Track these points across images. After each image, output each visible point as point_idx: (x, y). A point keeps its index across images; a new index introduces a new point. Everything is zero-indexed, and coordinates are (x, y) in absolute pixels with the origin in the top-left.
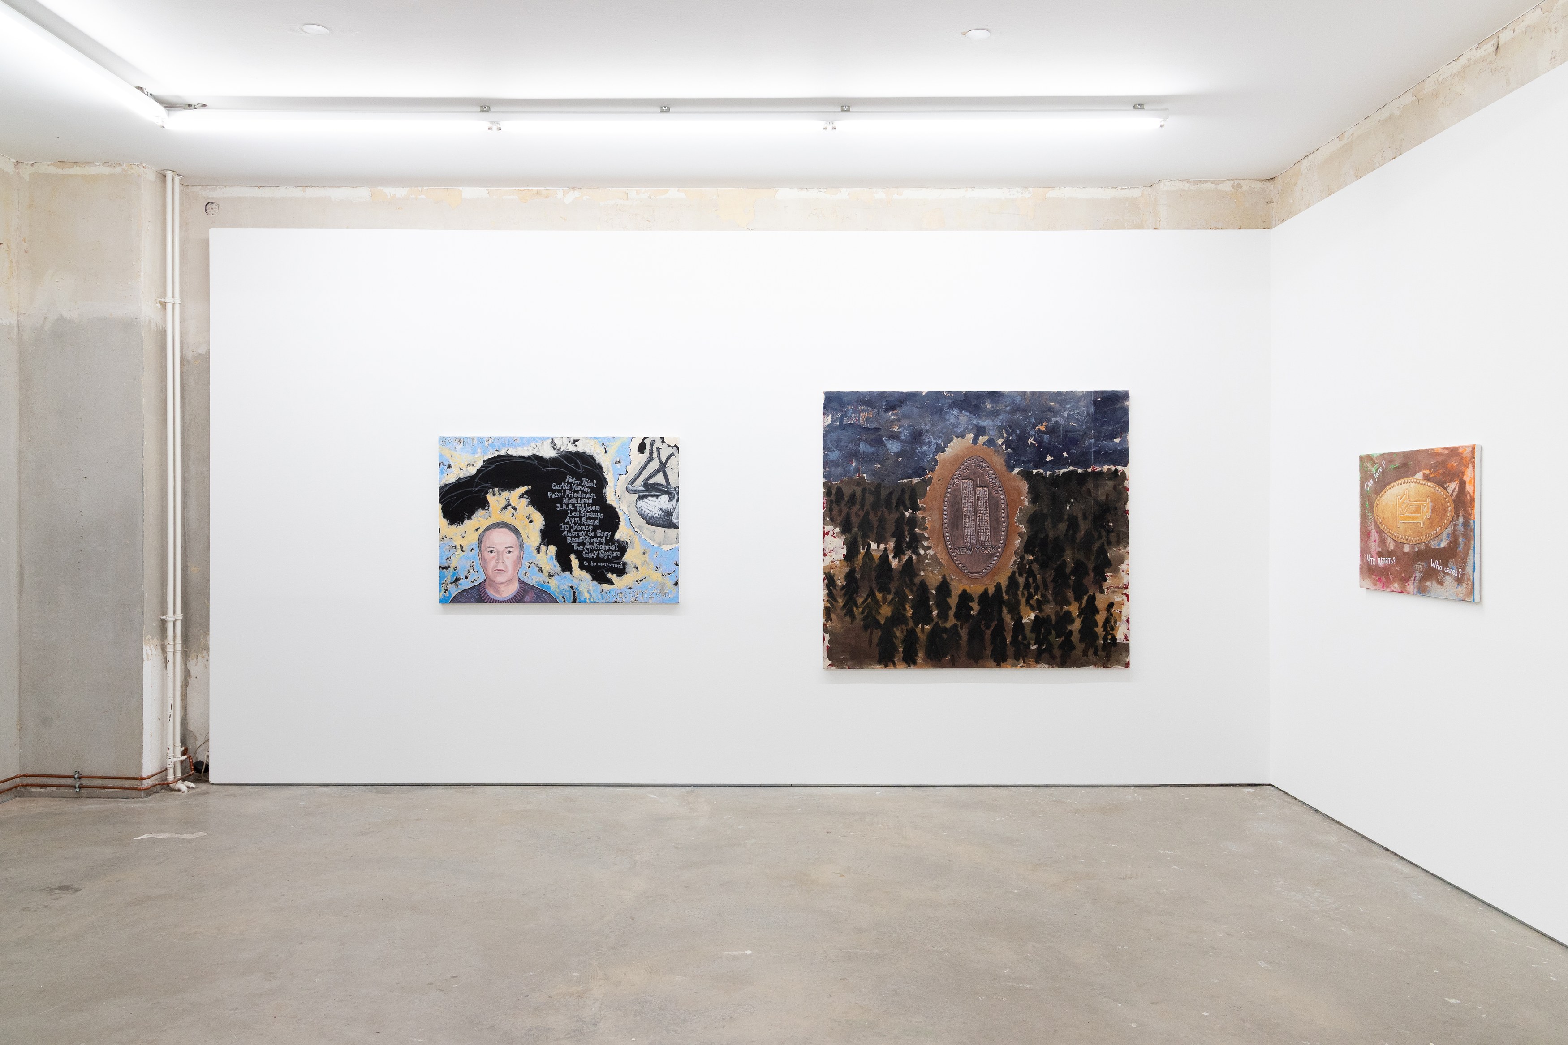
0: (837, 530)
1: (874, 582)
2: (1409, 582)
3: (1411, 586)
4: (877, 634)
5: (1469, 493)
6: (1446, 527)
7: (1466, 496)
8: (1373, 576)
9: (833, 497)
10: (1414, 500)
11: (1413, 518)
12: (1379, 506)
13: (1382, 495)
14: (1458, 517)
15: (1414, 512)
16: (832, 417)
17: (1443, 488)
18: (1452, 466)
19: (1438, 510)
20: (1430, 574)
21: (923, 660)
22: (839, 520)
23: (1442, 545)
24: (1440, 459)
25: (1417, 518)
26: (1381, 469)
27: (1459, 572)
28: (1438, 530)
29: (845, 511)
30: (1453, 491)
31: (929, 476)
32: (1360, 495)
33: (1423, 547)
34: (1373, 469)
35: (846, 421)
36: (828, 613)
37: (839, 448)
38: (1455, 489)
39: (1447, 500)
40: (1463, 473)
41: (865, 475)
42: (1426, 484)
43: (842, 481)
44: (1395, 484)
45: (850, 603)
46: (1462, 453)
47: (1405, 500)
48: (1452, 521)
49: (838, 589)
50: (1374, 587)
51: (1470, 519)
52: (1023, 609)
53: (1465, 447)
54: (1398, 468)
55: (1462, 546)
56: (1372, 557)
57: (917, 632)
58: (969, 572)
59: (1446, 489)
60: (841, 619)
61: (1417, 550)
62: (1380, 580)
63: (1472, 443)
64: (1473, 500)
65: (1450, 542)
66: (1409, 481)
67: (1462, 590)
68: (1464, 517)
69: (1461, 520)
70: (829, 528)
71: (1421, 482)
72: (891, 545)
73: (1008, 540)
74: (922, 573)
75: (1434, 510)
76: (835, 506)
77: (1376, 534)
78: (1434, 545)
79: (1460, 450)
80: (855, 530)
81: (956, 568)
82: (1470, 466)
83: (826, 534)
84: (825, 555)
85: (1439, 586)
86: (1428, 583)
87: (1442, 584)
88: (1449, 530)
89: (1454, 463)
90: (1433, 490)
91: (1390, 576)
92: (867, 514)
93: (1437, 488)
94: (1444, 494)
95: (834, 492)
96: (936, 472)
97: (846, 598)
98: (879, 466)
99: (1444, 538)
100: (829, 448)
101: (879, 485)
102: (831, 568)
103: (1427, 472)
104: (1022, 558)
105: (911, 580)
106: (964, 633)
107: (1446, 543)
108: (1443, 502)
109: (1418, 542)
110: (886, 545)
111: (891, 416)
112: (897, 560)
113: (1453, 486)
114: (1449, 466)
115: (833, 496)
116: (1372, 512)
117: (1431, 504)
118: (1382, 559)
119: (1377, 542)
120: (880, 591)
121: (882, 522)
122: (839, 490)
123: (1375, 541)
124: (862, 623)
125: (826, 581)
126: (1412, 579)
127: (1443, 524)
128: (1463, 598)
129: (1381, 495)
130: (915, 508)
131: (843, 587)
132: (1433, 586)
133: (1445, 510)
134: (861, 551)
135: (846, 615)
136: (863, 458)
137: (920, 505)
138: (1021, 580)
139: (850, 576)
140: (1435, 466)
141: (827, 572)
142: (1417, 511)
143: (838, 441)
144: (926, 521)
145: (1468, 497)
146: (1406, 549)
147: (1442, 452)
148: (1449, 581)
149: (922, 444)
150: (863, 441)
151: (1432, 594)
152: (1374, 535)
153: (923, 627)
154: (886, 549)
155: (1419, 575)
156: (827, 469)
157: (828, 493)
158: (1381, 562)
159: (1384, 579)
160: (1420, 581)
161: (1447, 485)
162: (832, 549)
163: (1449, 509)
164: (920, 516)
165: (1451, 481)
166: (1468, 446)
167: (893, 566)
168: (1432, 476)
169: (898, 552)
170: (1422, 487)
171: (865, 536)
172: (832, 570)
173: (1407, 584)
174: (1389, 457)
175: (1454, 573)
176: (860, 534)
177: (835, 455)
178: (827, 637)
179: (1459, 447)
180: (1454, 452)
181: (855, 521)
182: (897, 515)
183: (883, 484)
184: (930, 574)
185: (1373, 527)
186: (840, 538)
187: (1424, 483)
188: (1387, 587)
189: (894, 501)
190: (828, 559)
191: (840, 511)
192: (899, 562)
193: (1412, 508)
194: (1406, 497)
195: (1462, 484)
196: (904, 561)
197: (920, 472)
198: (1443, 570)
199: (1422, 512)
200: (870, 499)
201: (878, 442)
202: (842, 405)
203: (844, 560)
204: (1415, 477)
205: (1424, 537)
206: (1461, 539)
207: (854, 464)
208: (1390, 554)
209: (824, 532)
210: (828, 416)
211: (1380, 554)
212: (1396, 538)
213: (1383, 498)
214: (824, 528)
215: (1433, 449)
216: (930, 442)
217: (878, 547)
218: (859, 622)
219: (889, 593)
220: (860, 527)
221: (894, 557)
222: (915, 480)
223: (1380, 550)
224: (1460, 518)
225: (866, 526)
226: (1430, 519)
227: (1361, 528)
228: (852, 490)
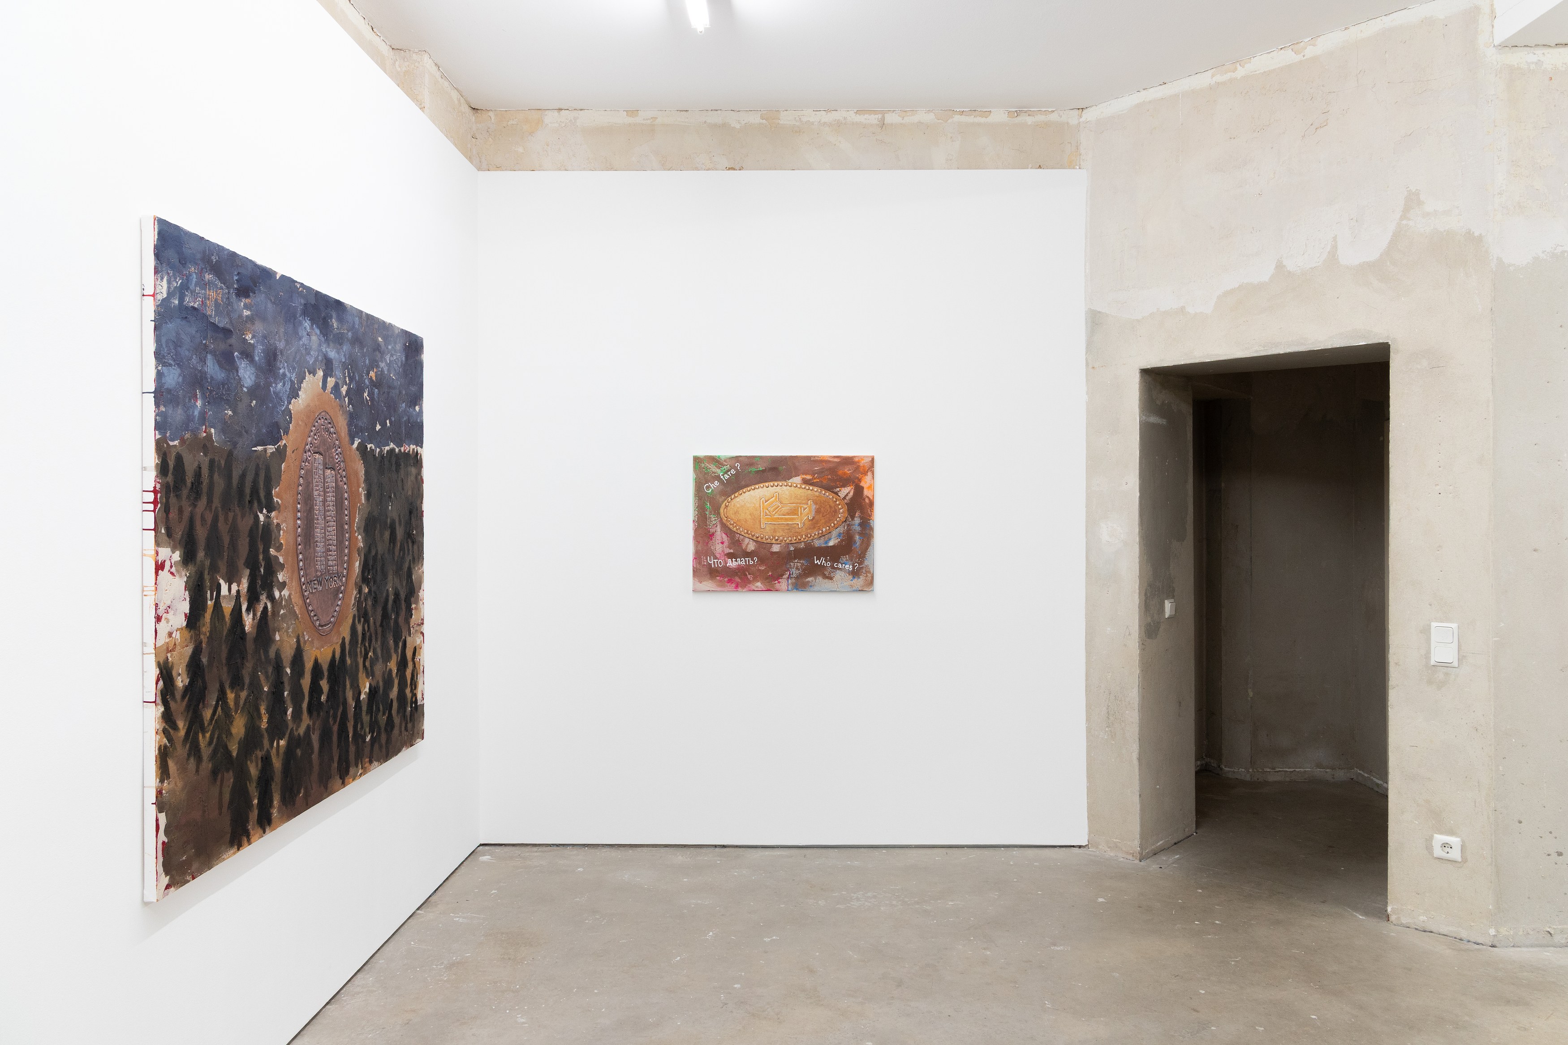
0: (177, 556)
1: (225, 669)
2: (780, 580)
3: (783, 583)
4: (229, 778)
5: (868, 497)
6: (836, 526)
7: (864, 499)
8: (718, 578)
9: (170, 478)
10: (788, 502)
11: (786, 520)
12: (729, 508)
13: (735, 497)
14: (853, 517)
15: (788, 514)
16: (169, 282)
17: (832, 492)
18: (845, 474)
19: (824, 512)
20: (813, 570)
21: (279, 811)
22: (178, 534)
23: (831, 543)
24: (831, 465)
25: (792, 519)
26: (733, 472)
27: (854, 567)
28: (824, 530)
29: (187, 510)
30: (847, 495)
31: (284, 442)
32: (695, 496)
33: (802, 546)
34: (718, 471)
35: (189, 301)
36: (163, 756)
37: (180, 363)
38: (849, 493)
39: (837, 503)
40: (860, 480)
41: (213, 430)
42: (807, 488)
43: (183, 441)
44: (757, 487)
45: (195, 723)
46: (859, 462)
47: (773, 502)
48: (845, 521)
49: (178, 696)
50: (719, 589)
51: (869, 520)
52: (362, 675)
53: (862, 458)
54: (763, 471)
55: (858, 544)
56: (715, 558)
57: (272, 754)
58: (320, 625)
59: (836, 493)
60: (183, 769)
61: (792, 549)
62: (730, 581)
63: (870, 454)
64: (871, 504)
65: (842, 541)
66: (781, 484)
67: (859, 582)
68: (861, 518)
69: (857, 521)
70: (165, 553)
71: (799, 486)
72: (245, 584)
73: (350, 563)
74: (277, 637)
75: (818, 511)
76: (173, 500)
77: (724, 536)
78: (817, 543)
79: (856, 459)
80: (201, 554)
81: (309, 619)
82: (869, 474)
83: (159, 567)
84: (158, 619)
85: (826, 581)
86: (810, 579)
87: (831, 578)
88: (841, 529)
89: (848, 470)
90: (817, 494)
91: (749, 576)
92: (215, 519)
93: (823, 492)
94: (833, 497)
95: (171, 464)
96: (290, 436)
97: (190, 715)
98: (230, 413)
99: (833, 537)
100: (164, 356)
101: (230, 454)
102: (168, 651)
103: (809, 477)
104: (360, 591)
105: (266, 652)
106: (315, 738)
107: (837, 541)
108: (832, 504)
109: (795, 542)
110: (238, 586)
111: (243, 308)
112: (251, 616)
113: (846, 491)
114: (840, 472)
115: (170, 475)
116: (718, 514)
117: (814, 507)
118: (734, 560)
119: (726, 544)
120: (232, 686)
121: (234, 530)
122: (179, 458)
123: (722, 543)
124: (210, 765)
125: (161, 683)
126: (786, 576)
127: (832, 524)
128: (860, 589)
129: (733, 497)
130: (271, 507)
131: (187, 689)
132: (817, 580)
133: (836, 512)
134: (209, 602)
135: (189, 755)
136: (211, 391)
137: (275, 500)
138: (359, 628)
139: (195, 666)
140: (820, 472)
141: (161, 662)
142: (794, 512)
143: (177, 344)
144: (281, 532)
145: (867, 501)
146: (776, 548)
147: (831, 459)
148: (838, 575)
149: (277, 377)
150: (211, 352)
151: (816, 588)
152: (720, 535)
153: (278, 743)
154: (238, 592)
155: (795, 572)
156: (163, 409)
157: (163, 469)
158: (732, 564)
159: (737, 579)
160: (797, 578)
161: (838, 489)
162: (168, 603)
163: (841, 511)
164: (275, 521)
165: (844, 486)
166: (867, 457)
167: (246, 628)
168: (815, 481)
169: (253, 599)
170: (801, 491)
171: (214, 569)
172: (169, 655)
173: (776, 582)
174: (750, 461)
175: (848, 567)
176: (207, 563)
177: (173, 377)
178: (163, 818)
179: (855, 457)
180: (847, 461)
181: (201, 533)
182: (250, 521)
183: (235, 452)
184: (285, 638)
185: (719, 529)
186: (181, 576)
187: (803, 486)
188: (744, 587)
189: (248, 491)
190: (163, 628)
191: (181, 511)
192: (254, 619)
193: (785, 509)
194: (775, 499)
195: (859, 490)
196: (259, 614)
197: (274, 434)
198: (832, 567)
199: (801, 514)
200: (220, 483)
201: (227, 361)
202: (183, 261)
203: (187, 626)
204: (791, 481)
205: (804, 536)
206: (857, 537)
207: (199, 403)
208: (747, 554)
209: (156, 562)
210: (162, 279)
211: (731, 556)
212: (759, 539)
213: (737, 499)
214: (157, 553)
215: (818, 457)
216: (284, 375)
217: (230, 590)
218: (207, 766)
219: (242, 689)
220: (208, 548)
221: (248, 610)
222: (271, 449)
223: (732, 551)
224: (856, 519)
225: (214, 545)
226: (812, 520)
227: (696, 531)
228: (196, 464)
